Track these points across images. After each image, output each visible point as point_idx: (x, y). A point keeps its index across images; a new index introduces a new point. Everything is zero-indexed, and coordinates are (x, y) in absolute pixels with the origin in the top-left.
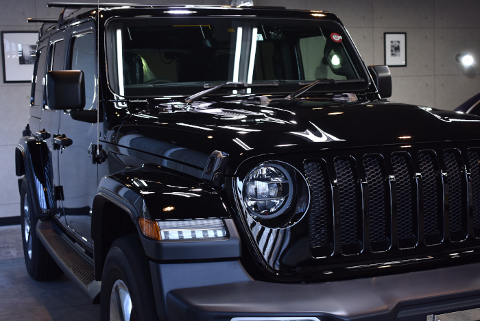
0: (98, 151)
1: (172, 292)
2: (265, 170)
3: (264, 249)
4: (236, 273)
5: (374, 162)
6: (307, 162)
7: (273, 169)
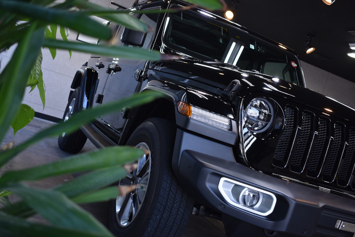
0: (143, 73)
1: (187, 151)
2: (259, 102)
3: (247, 146)
4: (228, 155)
5: (324, 123)
6: (287, 107)
7: (263, 103)
